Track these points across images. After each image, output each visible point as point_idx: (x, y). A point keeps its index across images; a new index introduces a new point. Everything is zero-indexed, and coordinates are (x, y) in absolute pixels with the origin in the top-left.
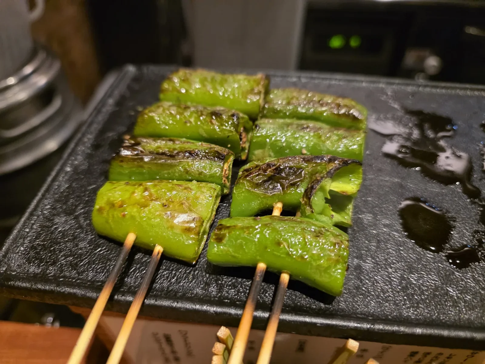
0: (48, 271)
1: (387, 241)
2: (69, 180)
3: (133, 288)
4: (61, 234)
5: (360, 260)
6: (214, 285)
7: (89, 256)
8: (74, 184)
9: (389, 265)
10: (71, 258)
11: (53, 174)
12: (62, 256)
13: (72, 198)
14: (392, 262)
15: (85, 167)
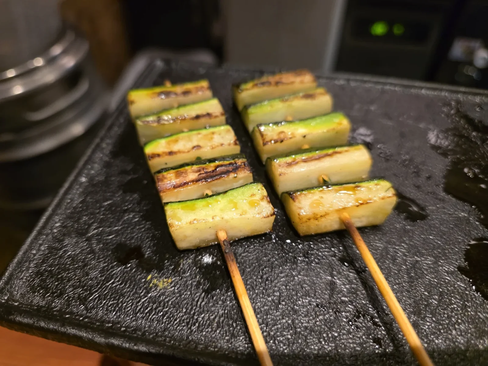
0: (54, 304)
1: (450, 293)
2: (83, 192)
3: (147, 334)
4: (71, 259)
5: (419, 318)
6: (241, 338)
7: (99, 288)
8: (88, 198)
9: (453, 325)
10: (80, 290)
11: (66, 185)
12: (70, 287)
13: (85, 216)
14: (457, 321)
15: (101, 178)
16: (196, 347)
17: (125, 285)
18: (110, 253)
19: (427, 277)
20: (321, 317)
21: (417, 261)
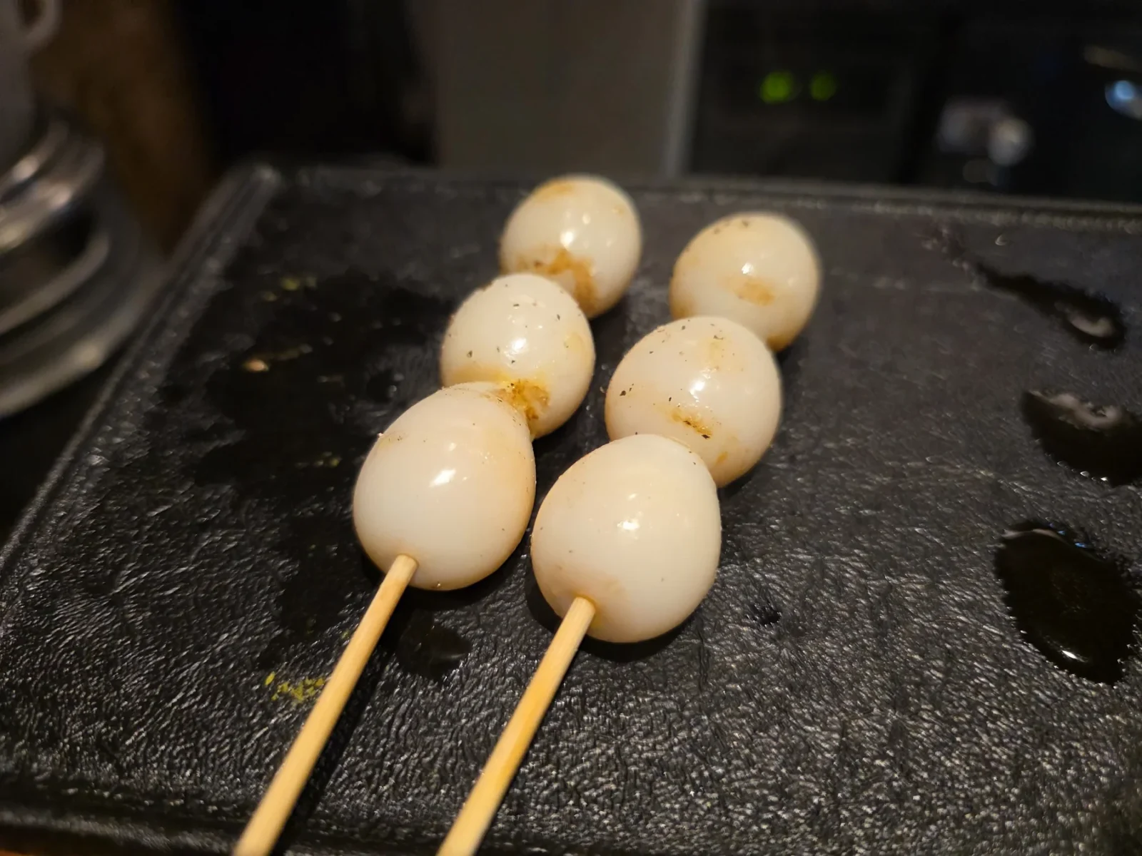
0: (36, 765)
1: (970, 652)
2: (96, 491)
4: (73, 652)
5: (903, 714)
7: (149, 716)
8: (111, 504)
9: (982, 723)
10: (101, 725)
11: (54, 475)
12: (74, 721)
13: (103, 546)
14: (990, 714)
15: (140, 453)
16: (392, 835)
17: (213, 702)
18: (170, 630)
19: (915, 620)
20: (683, 734)
21: (891, 587)
